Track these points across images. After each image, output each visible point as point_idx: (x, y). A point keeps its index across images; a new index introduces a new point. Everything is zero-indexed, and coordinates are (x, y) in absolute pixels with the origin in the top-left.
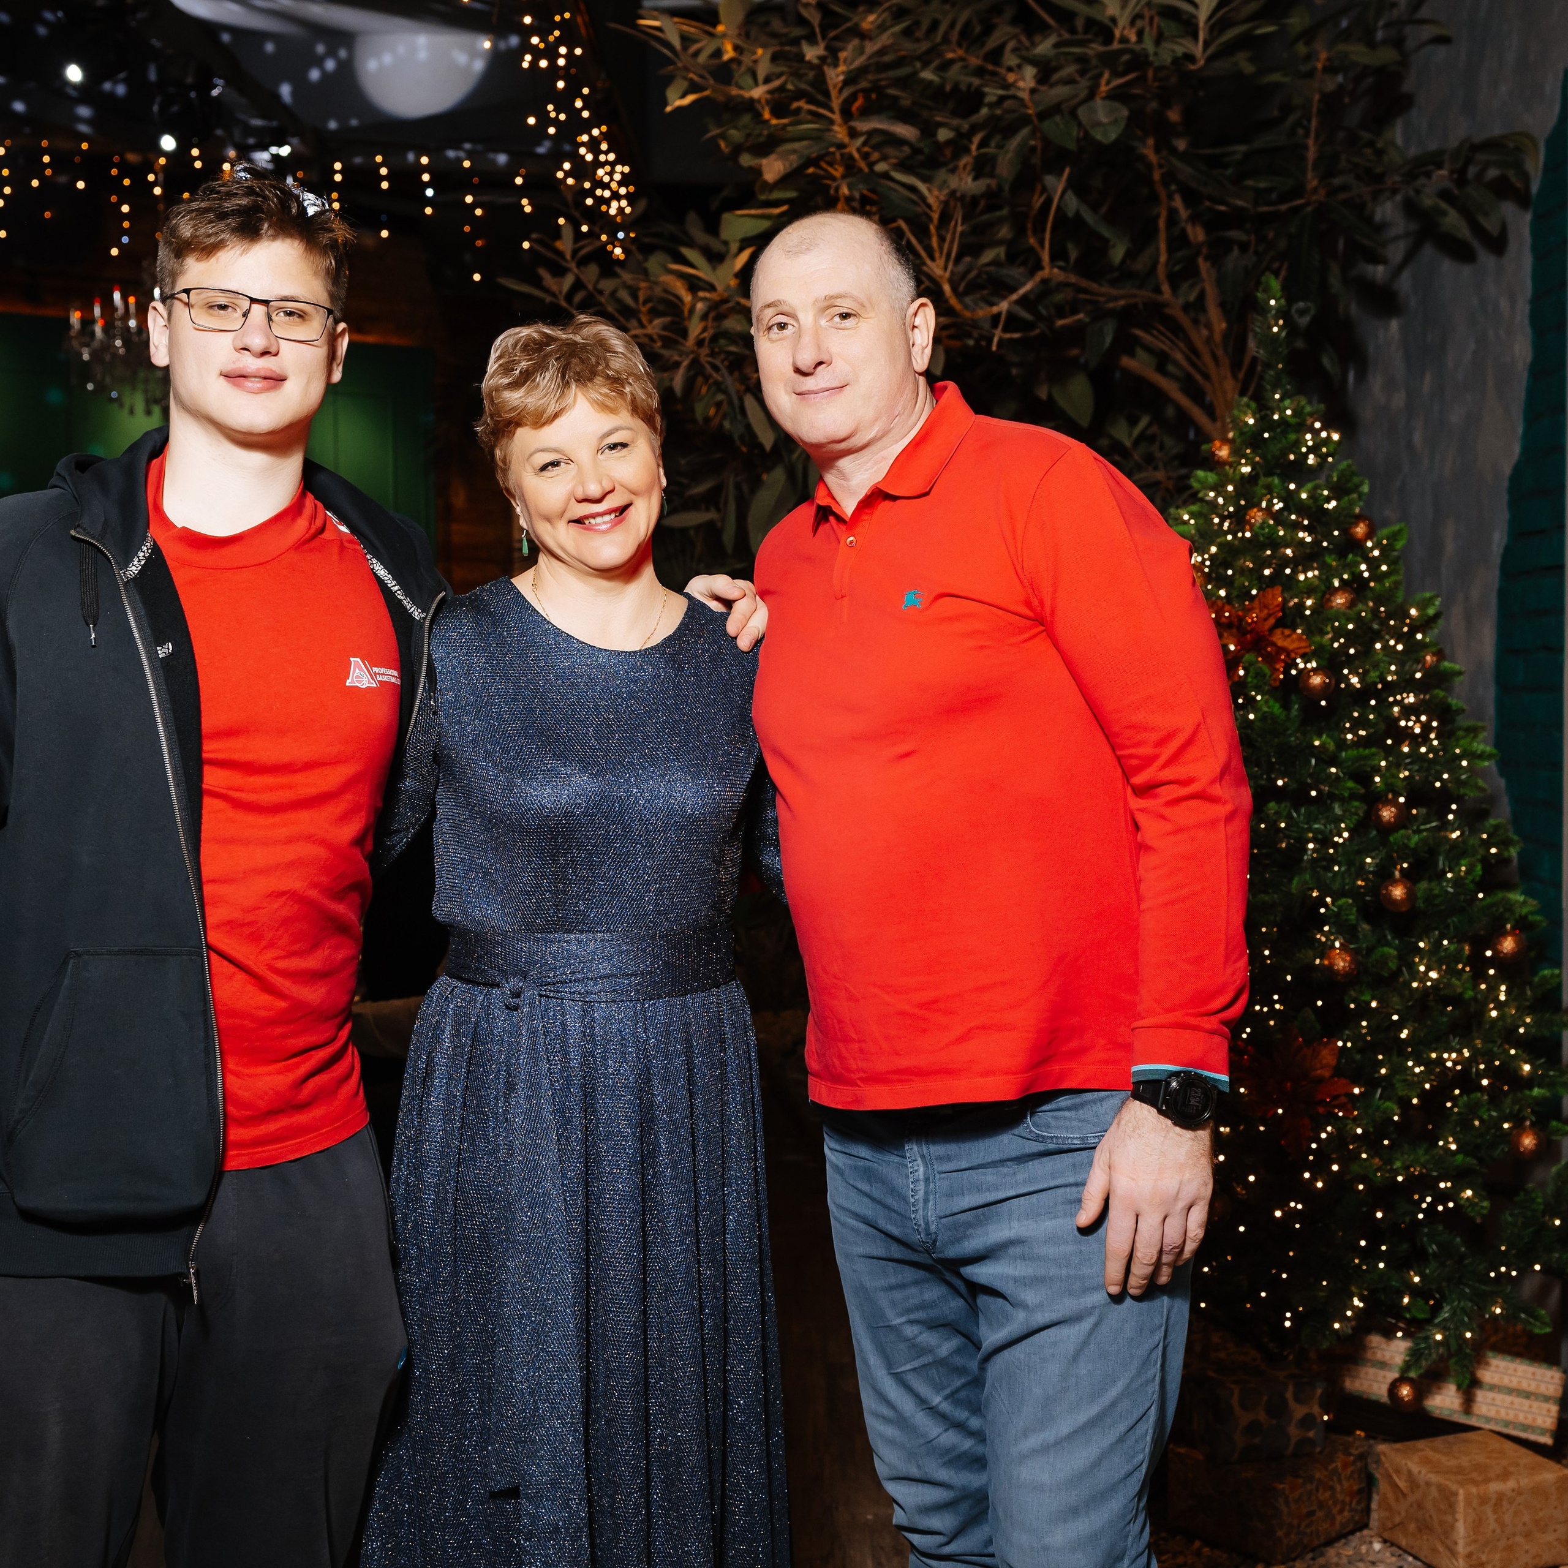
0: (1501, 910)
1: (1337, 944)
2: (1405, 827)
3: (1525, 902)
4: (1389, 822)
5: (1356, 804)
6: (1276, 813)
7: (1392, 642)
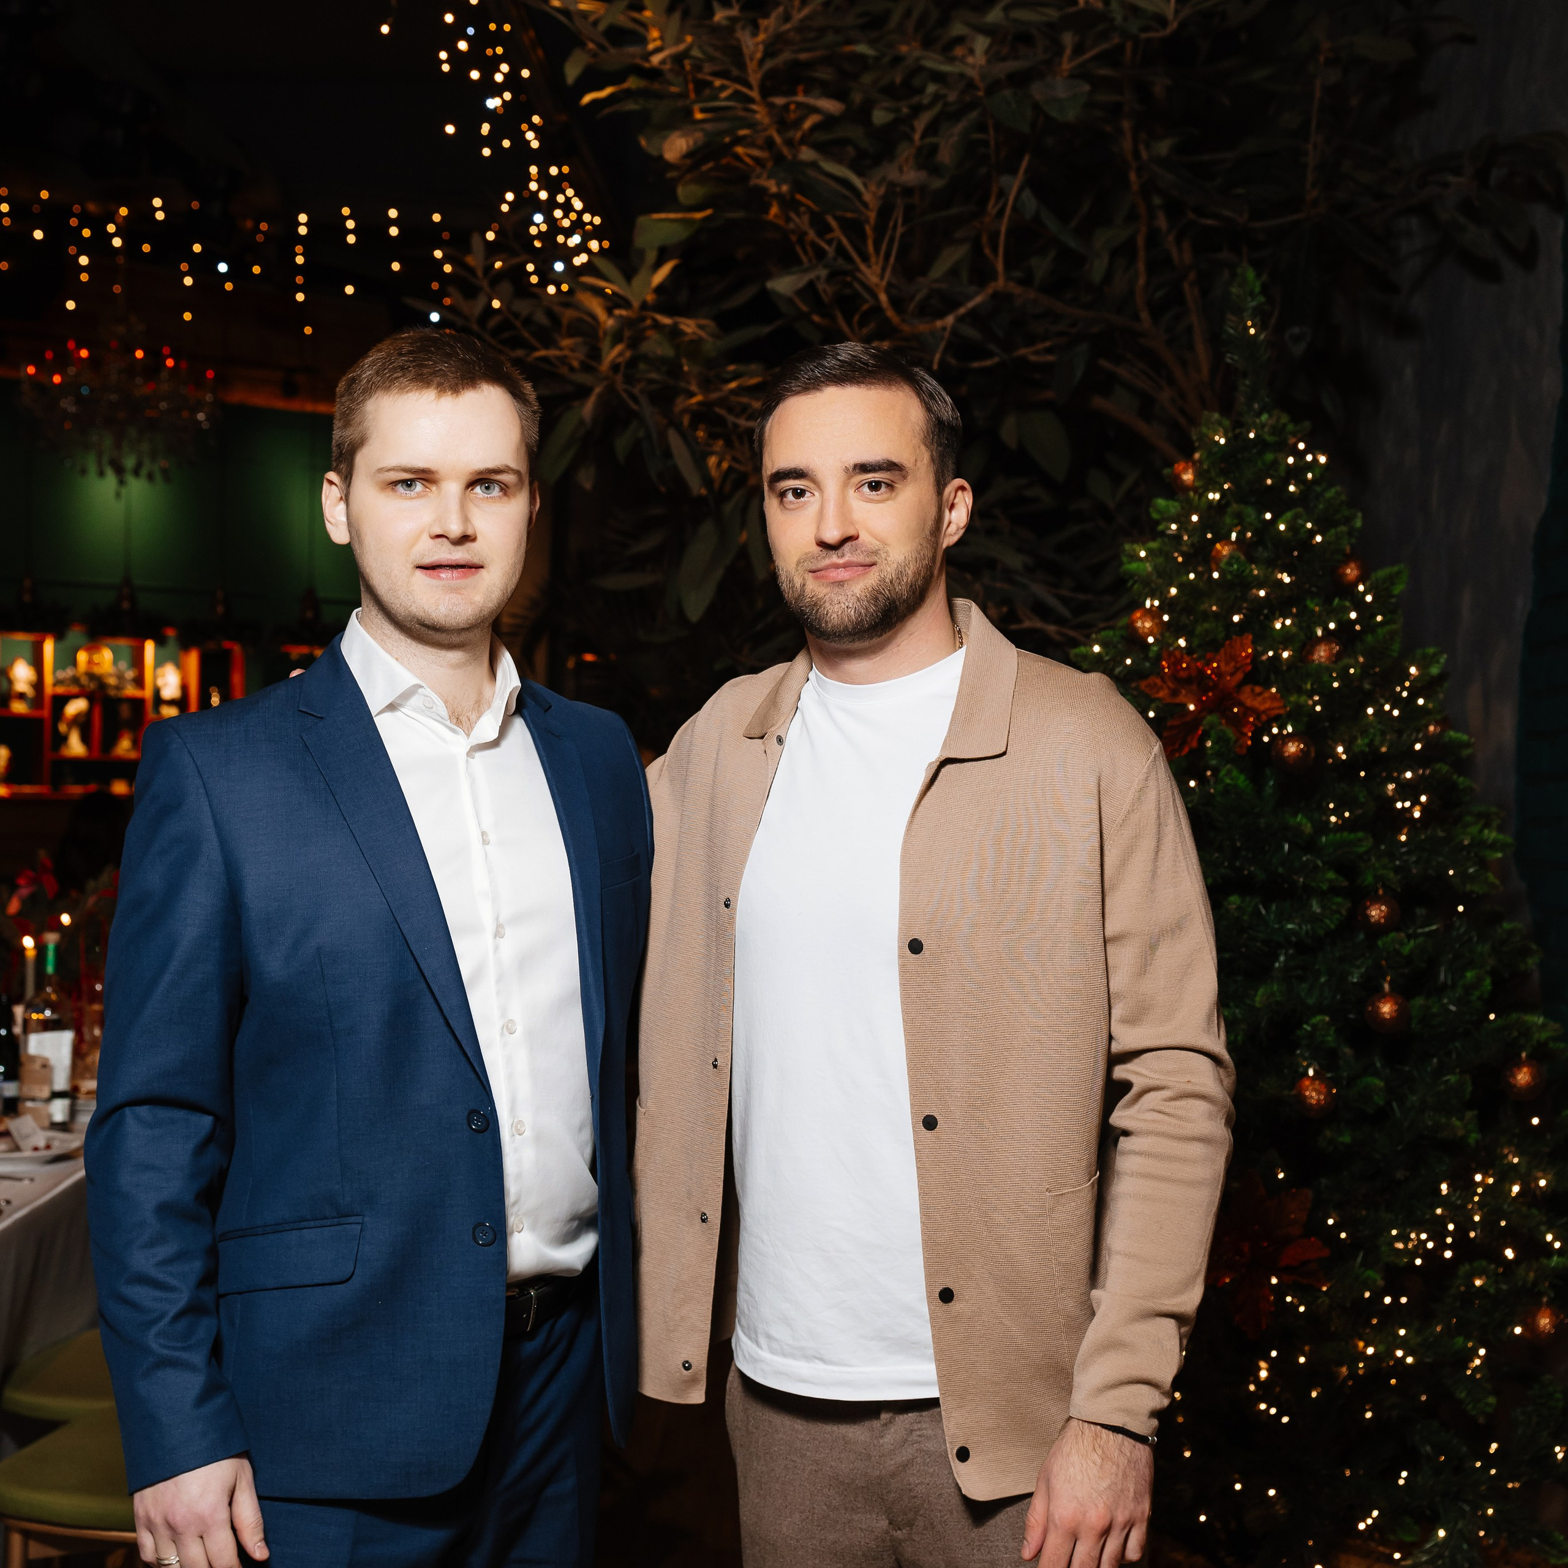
0: (1515, 1034)
1: (1311, 1072)
2: (1398, 929)
3: (1544, 1025)
4: (1378, 923)
5: (1339, 900)
6: (1239, 908)
7: (1387, 707)
